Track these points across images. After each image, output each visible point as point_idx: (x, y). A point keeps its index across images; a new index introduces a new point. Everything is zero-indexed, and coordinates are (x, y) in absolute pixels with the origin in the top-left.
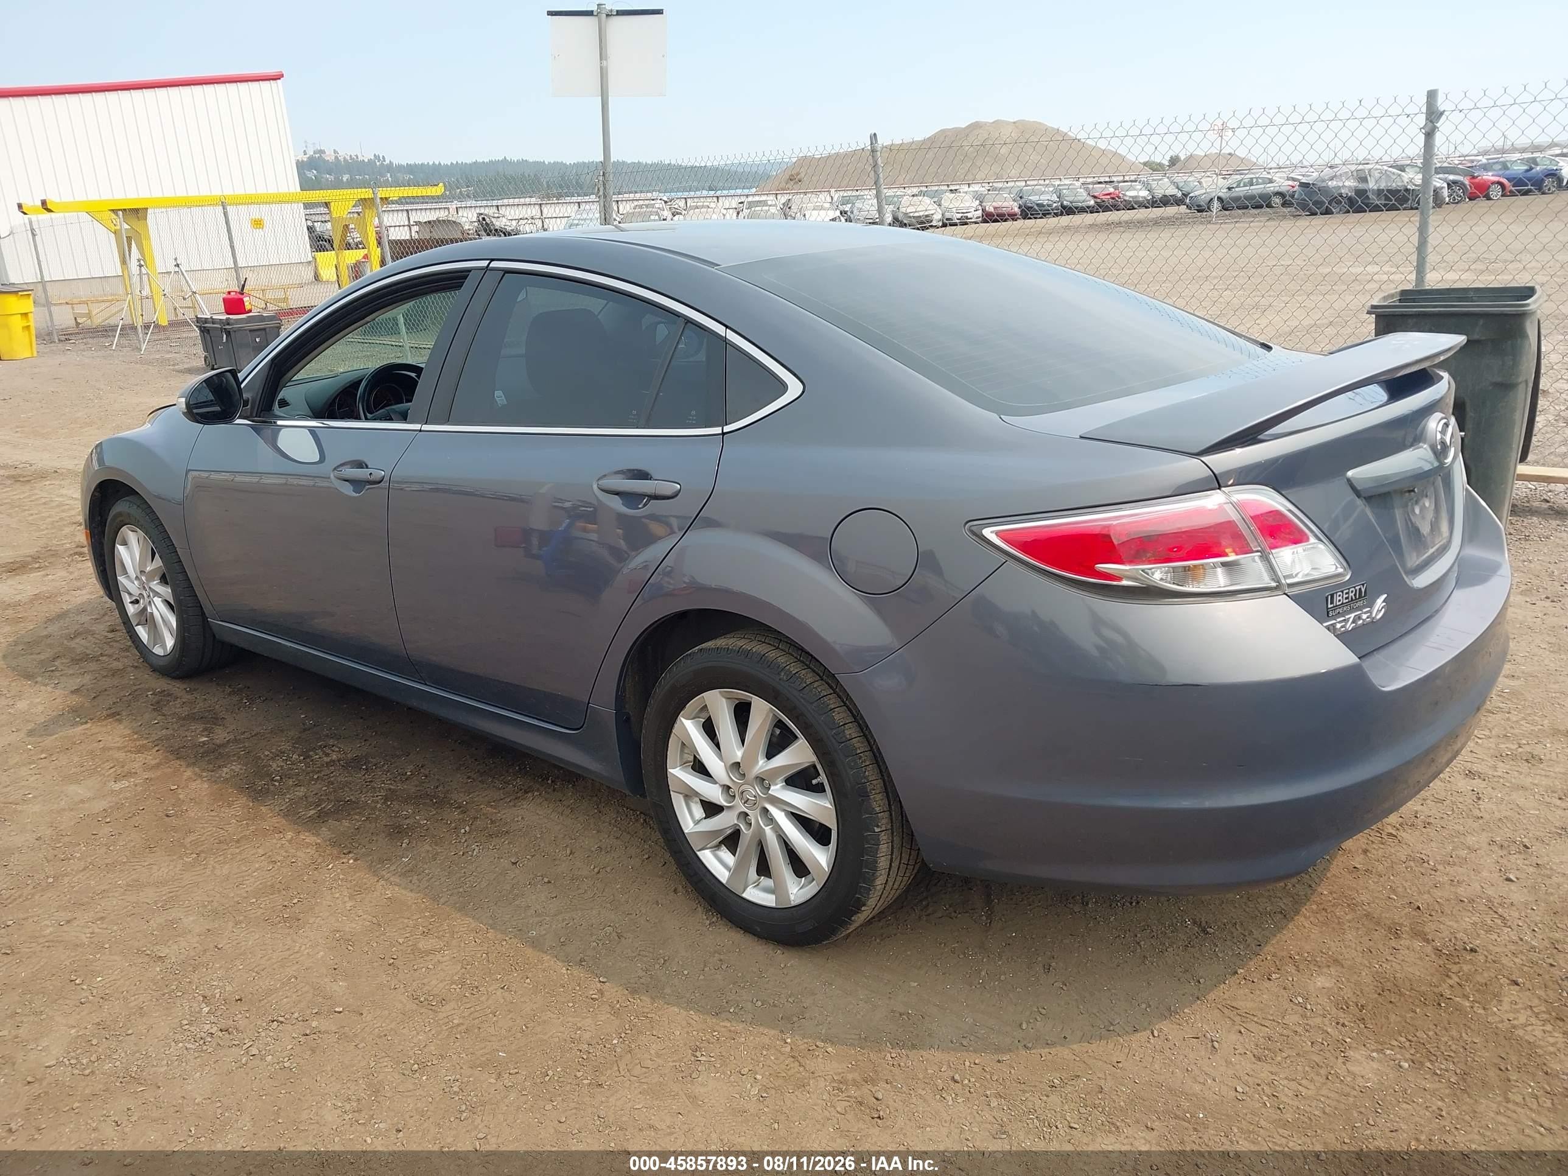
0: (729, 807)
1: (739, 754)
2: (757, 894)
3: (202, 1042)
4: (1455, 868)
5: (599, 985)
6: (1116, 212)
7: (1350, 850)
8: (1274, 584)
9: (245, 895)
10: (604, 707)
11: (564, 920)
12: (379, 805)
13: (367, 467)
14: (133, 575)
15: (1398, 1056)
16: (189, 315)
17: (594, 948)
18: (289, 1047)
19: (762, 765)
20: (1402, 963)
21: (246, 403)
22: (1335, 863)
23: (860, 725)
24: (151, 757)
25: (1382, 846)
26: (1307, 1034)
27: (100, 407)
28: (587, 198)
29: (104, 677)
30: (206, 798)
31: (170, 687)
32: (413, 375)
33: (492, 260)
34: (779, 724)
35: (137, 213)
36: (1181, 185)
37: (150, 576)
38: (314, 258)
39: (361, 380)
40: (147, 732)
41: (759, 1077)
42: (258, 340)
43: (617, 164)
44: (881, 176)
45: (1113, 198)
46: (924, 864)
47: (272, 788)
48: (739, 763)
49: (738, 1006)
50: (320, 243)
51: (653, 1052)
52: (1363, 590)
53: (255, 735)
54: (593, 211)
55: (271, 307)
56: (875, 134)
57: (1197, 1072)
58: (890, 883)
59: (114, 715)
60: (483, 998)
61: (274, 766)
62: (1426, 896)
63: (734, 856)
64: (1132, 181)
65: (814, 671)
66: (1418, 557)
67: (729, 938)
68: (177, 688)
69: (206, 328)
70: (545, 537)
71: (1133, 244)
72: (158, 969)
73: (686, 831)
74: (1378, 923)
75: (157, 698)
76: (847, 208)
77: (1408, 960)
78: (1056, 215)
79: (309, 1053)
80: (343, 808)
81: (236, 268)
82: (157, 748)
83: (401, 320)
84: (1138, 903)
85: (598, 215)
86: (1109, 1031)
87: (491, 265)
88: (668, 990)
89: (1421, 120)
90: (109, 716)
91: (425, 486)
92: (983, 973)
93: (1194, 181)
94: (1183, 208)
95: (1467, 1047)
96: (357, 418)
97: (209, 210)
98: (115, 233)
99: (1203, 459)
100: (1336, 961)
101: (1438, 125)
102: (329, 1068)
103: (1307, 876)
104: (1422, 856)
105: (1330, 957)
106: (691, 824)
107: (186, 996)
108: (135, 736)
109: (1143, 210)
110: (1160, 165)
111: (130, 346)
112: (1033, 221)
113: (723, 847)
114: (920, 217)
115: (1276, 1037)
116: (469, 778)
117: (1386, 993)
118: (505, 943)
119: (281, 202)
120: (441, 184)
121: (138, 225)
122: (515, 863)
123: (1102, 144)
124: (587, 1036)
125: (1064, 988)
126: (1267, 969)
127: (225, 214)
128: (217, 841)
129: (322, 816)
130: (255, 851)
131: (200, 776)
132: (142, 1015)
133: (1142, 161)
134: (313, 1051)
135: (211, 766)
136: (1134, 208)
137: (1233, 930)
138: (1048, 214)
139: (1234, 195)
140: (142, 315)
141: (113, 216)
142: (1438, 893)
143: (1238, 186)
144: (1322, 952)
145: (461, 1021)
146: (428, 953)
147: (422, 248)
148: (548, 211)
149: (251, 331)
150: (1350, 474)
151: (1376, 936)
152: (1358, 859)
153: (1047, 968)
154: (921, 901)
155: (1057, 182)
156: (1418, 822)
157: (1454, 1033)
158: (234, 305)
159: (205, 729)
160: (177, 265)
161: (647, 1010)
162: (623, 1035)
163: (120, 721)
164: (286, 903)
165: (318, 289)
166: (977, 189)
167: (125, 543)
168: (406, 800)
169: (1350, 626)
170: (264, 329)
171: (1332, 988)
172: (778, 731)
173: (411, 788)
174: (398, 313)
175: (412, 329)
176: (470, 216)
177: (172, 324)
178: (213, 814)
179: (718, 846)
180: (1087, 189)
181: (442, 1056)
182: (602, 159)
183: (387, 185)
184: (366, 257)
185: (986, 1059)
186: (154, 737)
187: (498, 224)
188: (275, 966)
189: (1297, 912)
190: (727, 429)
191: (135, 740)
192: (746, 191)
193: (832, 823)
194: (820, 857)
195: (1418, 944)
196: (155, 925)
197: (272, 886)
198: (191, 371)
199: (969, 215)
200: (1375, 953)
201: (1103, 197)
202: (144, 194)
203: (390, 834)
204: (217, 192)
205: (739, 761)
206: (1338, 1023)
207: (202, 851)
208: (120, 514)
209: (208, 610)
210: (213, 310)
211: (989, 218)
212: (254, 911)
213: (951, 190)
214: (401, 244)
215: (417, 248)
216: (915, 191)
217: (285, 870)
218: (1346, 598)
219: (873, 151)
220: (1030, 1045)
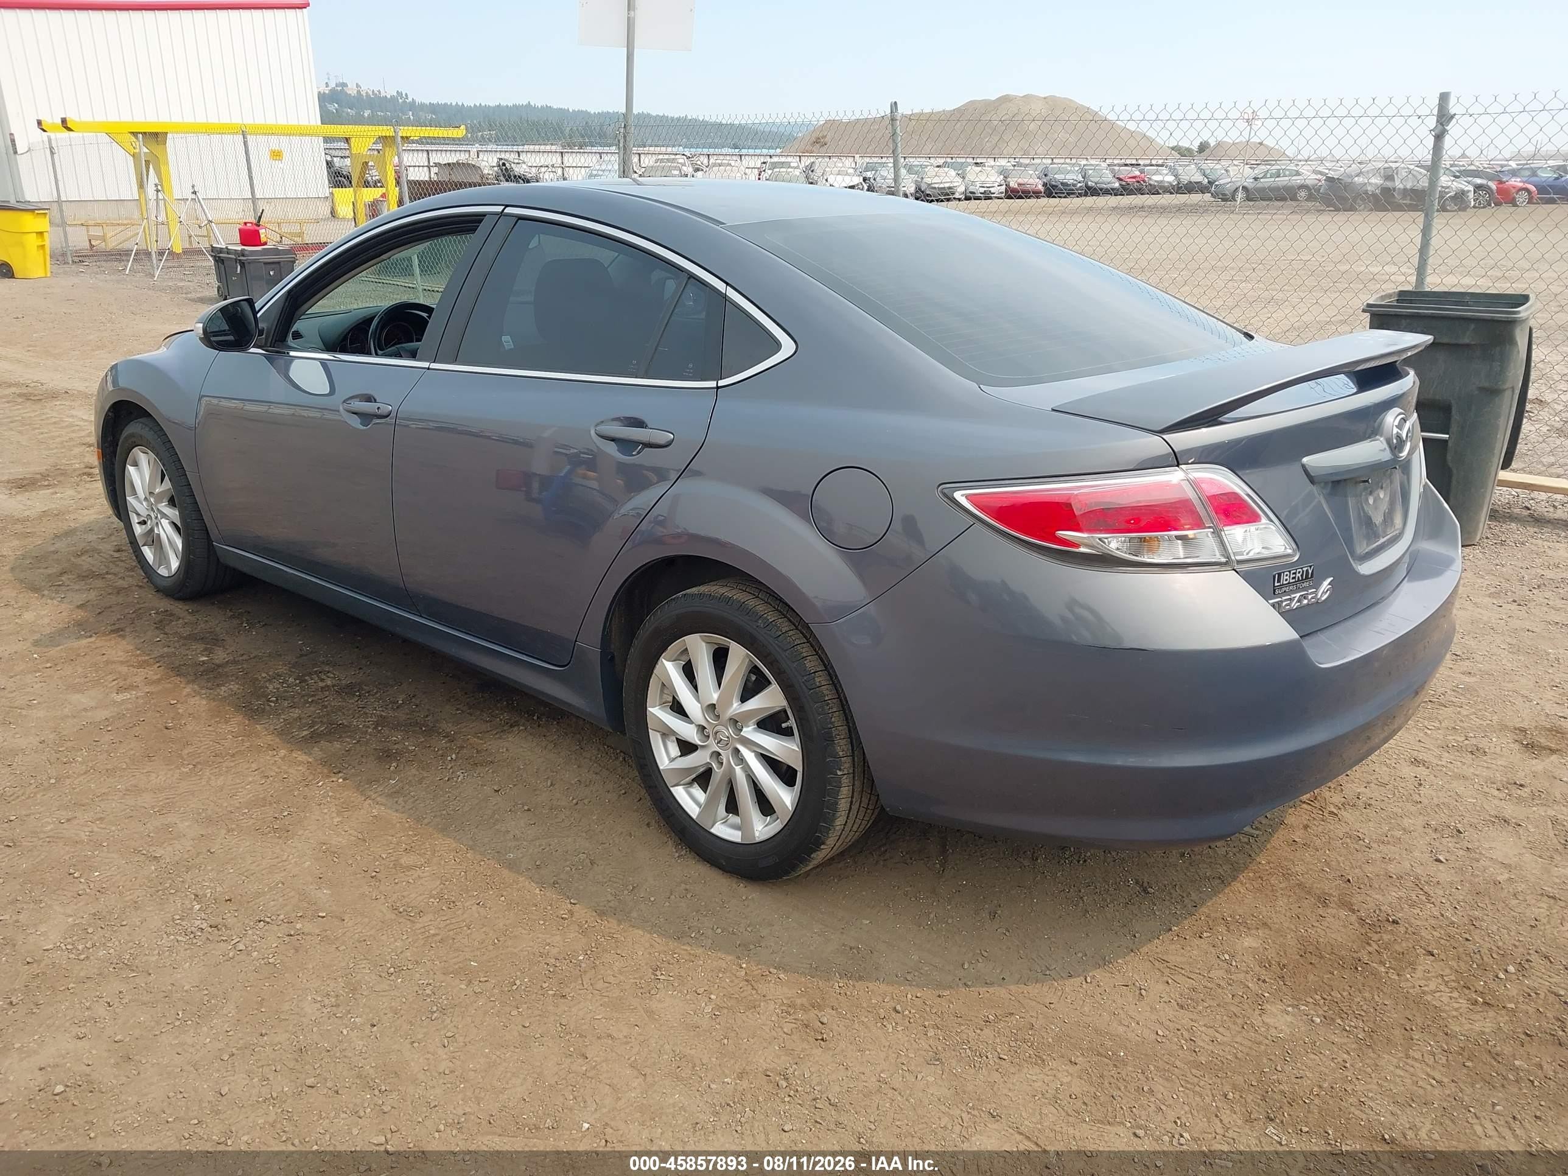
0: (702, 747)
1: (715, 697)
2: (725, 830)
3: (192, 936)
4: (1389, 847)
5: (569, 906)
6: (1140, 196)
7: (1292, 825)
8: (1224, 560)
9: (238, 805)
10: (590, 645)
11: (540, 846)
12: (370, 730)
13: (375, 401)
14: (141, 495)
15: (1312, 1012)
16: (204, 245)
17: (567, 872)
18: (274, 946)
19: (736, 707)
20: (1327, 930)
21: (261, 333)
22: (1276, 836)
23: (830, 674)
24: (153, 672)
25: (1323, 823)
26: (1229, 988)
27: (112, 330)
28: (606, 149)
29: (109, 594)
30: (204, 714)
31: (173, 607)
32: (425, 315)
33: (507, 206)
34: (755, 670)
35: (156, 137)
36: (1208, 172)
37: (159, 498)
38: (332, 193)
39: (372, 319)
40: (149, 648)
41: (713, 997)
42: (272, 273)
43: (640, 116)
44: (899, 145)
45: (1138, 182)
46: (883, 809)
47: (268, 708)
48: (714, 705)
49: (699, 932)
50: (338, 178)
51: (616, 969)
52: (1310, 572)
53: (254, 657)
54: (613, 162)
55: (285, 241)
56: (895, 103)
57: (1123, 1016)
58: (849, 825)
59: (118, 631)
60: (460, 912)
61: (271, 687)
62: (1357, 871)
63: (705, 792)
64: (1157, 165)
65: (790, 621)
66: (1368, 545)
67: (697, 870)
68: (179, 608)
69: (220, 258)
70: (546, 482)
71: (1155, 229)
72: (153, 868)
73: (661, 768)
74: (1309, 893)
75: (160, 617)
76: (869, 174)
77: (1333, 927)
78: (1080, 195)
79: (292, 951)
80: (335, 731)
81: (254, 199)
82: (158, 665)
83: (416, 262)
84: (1085, 861)
85: (616, 167)
86: (1045, 975)
87: (505, 211)
88: (634, 914)
89: (1432, 122)
90: (113, 631)
91: (431, 424)
92: (932, 916)
93: (1221, 169)
94: (1207, 196)
95: (1378, 1008)
96: (368, 353)
97: (227, 138)
98: (133, 156)
99: (1164, 437)
100: (1265, 924)
101: (1448, 128)
102: (311, 967)
103: (1249, 847)
104: (1358, 834)
105: (1260, 920)
106: (667, 761)
107: (179, 894)
108: (138, 652)
109: (1167, 196)
110: (1189, 150)
111: (143, 271)
112: (1058, 199)
113: (696, 785)
114: (944, 188)
115: (1200, 988)
116: (458, 709)
117: (1308, 955)
118: (482, 863)
119: (301, 135)
120: (463, 127)
121: (157, 150)
122: (498, 791)
123: (1132, 126)
124: (555, 951)
125: (1007, 934)
126: (1200, 928)
127: (245, 143)
128: (213, 754)
129: (314, 738)
130: (248, 765)
131: (199, 694)
132: (136, 909)
133: (1171, 146)
134: (297, 951)
135: (210, 684)
136: (1159, 193)
137: (1172, 891)
138: (1072, 194)
139: (1259, 185)
140: (157, 241)
141: (133, 139)
142: (1368, 869)
143: (1264, 177)
144: (1253, 915)
145: (437, 932)
146: (410, 868)
147: (441, 190)
148: (569, 159)
149: (265, 263)
150: (1305, 460)
151: (1305, 903)
152: (1298, 833)
153: (993, 915)
154: (880, 847)
155: (1084, 162)
156: (1360, 803)
157: (1367, 995)
158: (250, 236)
159: (206, 649)
160: (195, 193)
161: (613, 931)
162: (589, 952)
163: (123, 637)
164: (276, 815)
165: (333, 225)
166: (1003, 164)
167: (135, 464)
168: (396, 727)
169: (1295, 605)
170: (279, 263)
171: (1258, 948)
172: (753, 678)
173: (402, 715)
174: (413, 253)
175: (426, 271)
176: (490, 160)
177: (186, 252)
178: (210, 728)
179: (690, 784)
180: (1112, 171)
181: (417, 962)
182: (623, 110)
183: (408, 123)
184: (383, 195)
185: (928, 994)
186: (156, 654)
187: (519, 170)
188: (263, 872)
189: (1235, 878)
190: (721, 383)
191: (138, 656)
192: (772, 152)
193: (798, 765)
194: (785, 797)
195: (1343, 913)
196: (152, 828)
197: (264, 799)
198: (202, 300)
199: (992, 190)
200: (1302, 919)
201: (1129, 180)
202: (164, 118)
203: (379, 758)
204: (237, 120)
205: (714, 702)
206: (1259, 980)
207: (198, 763)
208: (132, 435)
209: (214, 533)
210: (229, 240)
211: (1012, 194)
212: (245, 821)
213: (976, 163)
214: (420, 185)
215: (436, 190)
216: (941, 161)
217: (277, 785)
218: (1293, 578)
219: (893, 120)
220: (970, 983)
